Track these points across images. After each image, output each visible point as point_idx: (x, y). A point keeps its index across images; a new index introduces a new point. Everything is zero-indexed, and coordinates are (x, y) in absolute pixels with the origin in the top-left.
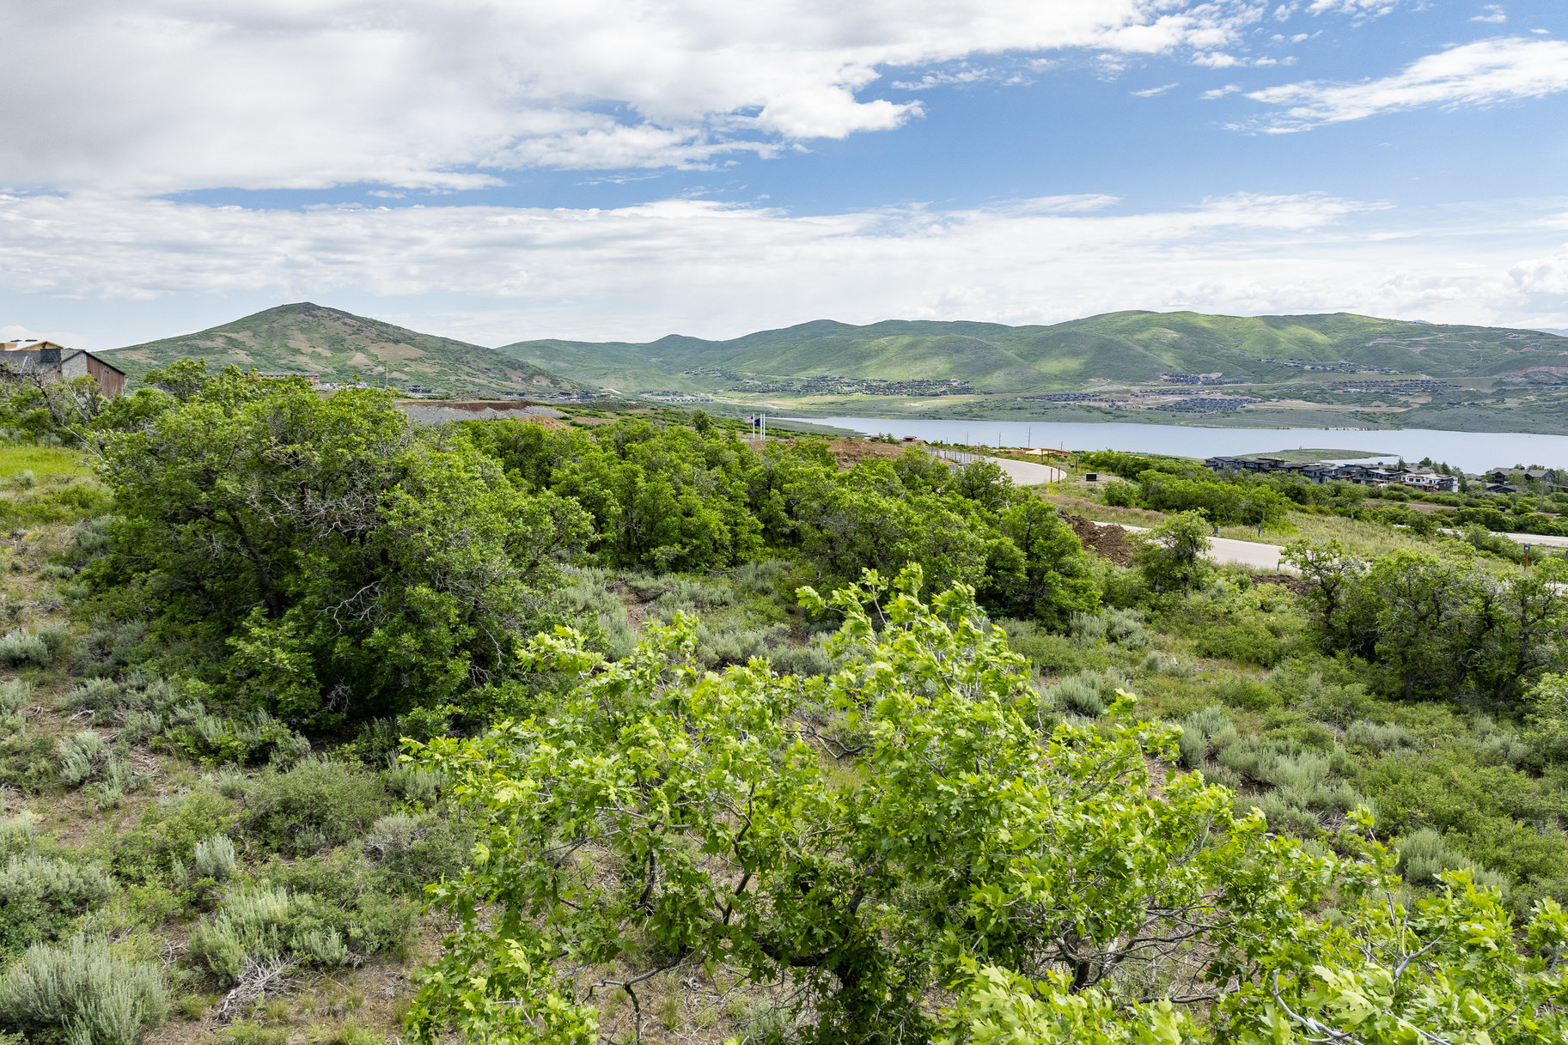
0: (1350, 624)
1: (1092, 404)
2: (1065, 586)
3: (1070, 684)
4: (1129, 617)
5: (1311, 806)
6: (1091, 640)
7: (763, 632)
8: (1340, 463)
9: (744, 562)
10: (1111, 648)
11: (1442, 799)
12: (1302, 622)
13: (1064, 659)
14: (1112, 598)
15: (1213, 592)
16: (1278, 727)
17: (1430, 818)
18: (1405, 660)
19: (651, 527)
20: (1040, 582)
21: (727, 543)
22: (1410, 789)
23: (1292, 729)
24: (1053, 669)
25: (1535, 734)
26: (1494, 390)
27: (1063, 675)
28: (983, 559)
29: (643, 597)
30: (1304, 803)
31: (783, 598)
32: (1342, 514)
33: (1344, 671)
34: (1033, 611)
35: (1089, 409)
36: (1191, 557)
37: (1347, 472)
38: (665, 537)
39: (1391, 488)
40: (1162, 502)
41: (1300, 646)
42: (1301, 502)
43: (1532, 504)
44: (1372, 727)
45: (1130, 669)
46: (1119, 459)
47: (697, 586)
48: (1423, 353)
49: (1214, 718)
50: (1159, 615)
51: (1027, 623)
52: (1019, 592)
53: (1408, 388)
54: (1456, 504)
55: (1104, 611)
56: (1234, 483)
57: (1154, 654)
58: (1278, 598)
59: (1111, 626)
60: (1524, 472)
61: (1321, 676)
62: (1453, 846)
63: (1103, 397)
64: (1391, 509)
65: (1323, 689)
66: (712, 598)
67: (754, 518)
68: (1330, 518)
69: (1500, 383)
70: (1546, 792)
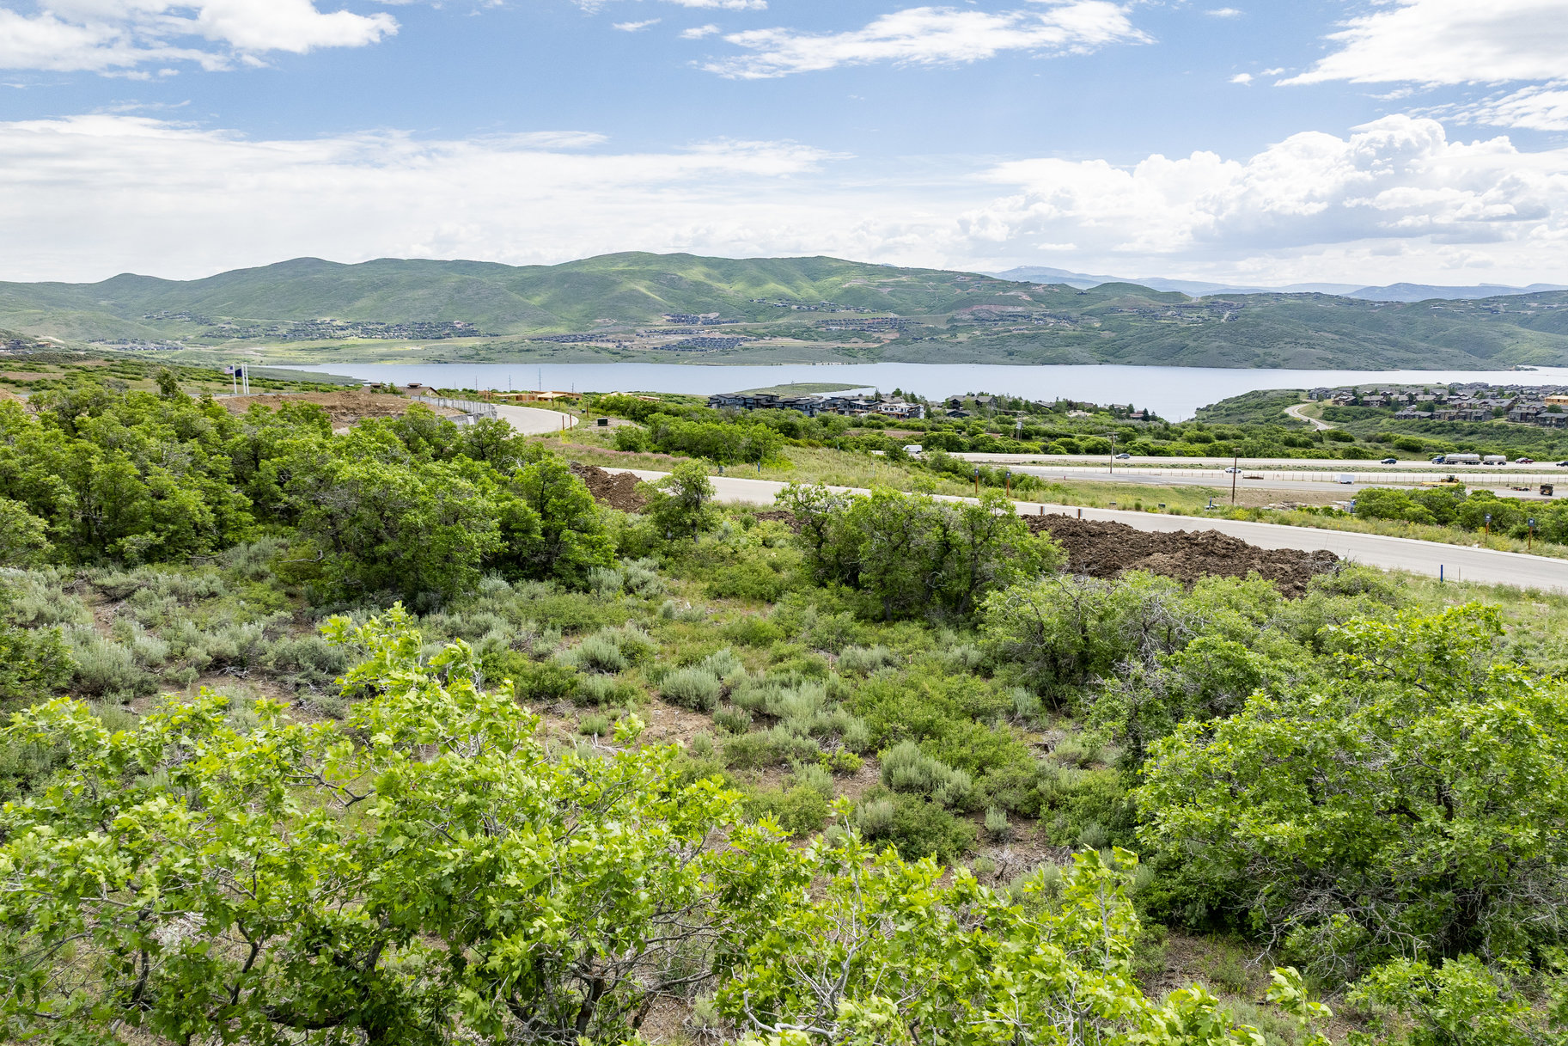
0: (838, 555)
1: (599, 345)
2: (582, 542)
3: (592, 643)
4: (644, 567)
5: (813, 732)
6: (610, 594)
7: (263, 622)
8: (827, 396)
9: (232, 544)
10: (629, 600)
11: (918, 711)
12: (798, 555)
13: (584, 617)
14: (627, 549)
15: (720, 533)
16: (781, 660)
17: (910, 729)
18: (884, 585)
19: (115, 513)
20: (556, 541)
21: (211, 524)
22: (893, 706)
23: (794, 662)
24: (574, 628)
25: (986, 641)
26: (948, 326)
27: (583, 633)
28: (494, 523)
29: (112, 596)
30: (806, 731)
31: (282, 581)
32: (829, 446)
33: (835, 600)
34: (551, 570)
35: (597, 351)
36: (697, 504)
37: (832, 403)
38: (133, 523)
39: (870, 418)
40: (671, 444)
41: (797, 580)
42: (795, 437)
43: (982, 426)
44: (860, 651)
45: (647, 620)
46: (628, 403)
47: (177, 579)
48: (892, 294)
49: (725, 660)
50: (673, 562)
51: (546, 583)
52: (535, 554)
53: (881, 325)
54: (923, 429)
55: (620, 564)
56: (734, 422)
57: (669, 602)
58: (776, 534)
59: (628, 578)
60: (975, 399)
61: (816, 606)
62: (925, 753)
63: (610, 337)
64: (871, 437)
65: (817, 620)
66: (197, 589)
67: (240, 494)
68: (820, 450)
69: (952, 320)
70: (995, 692)
